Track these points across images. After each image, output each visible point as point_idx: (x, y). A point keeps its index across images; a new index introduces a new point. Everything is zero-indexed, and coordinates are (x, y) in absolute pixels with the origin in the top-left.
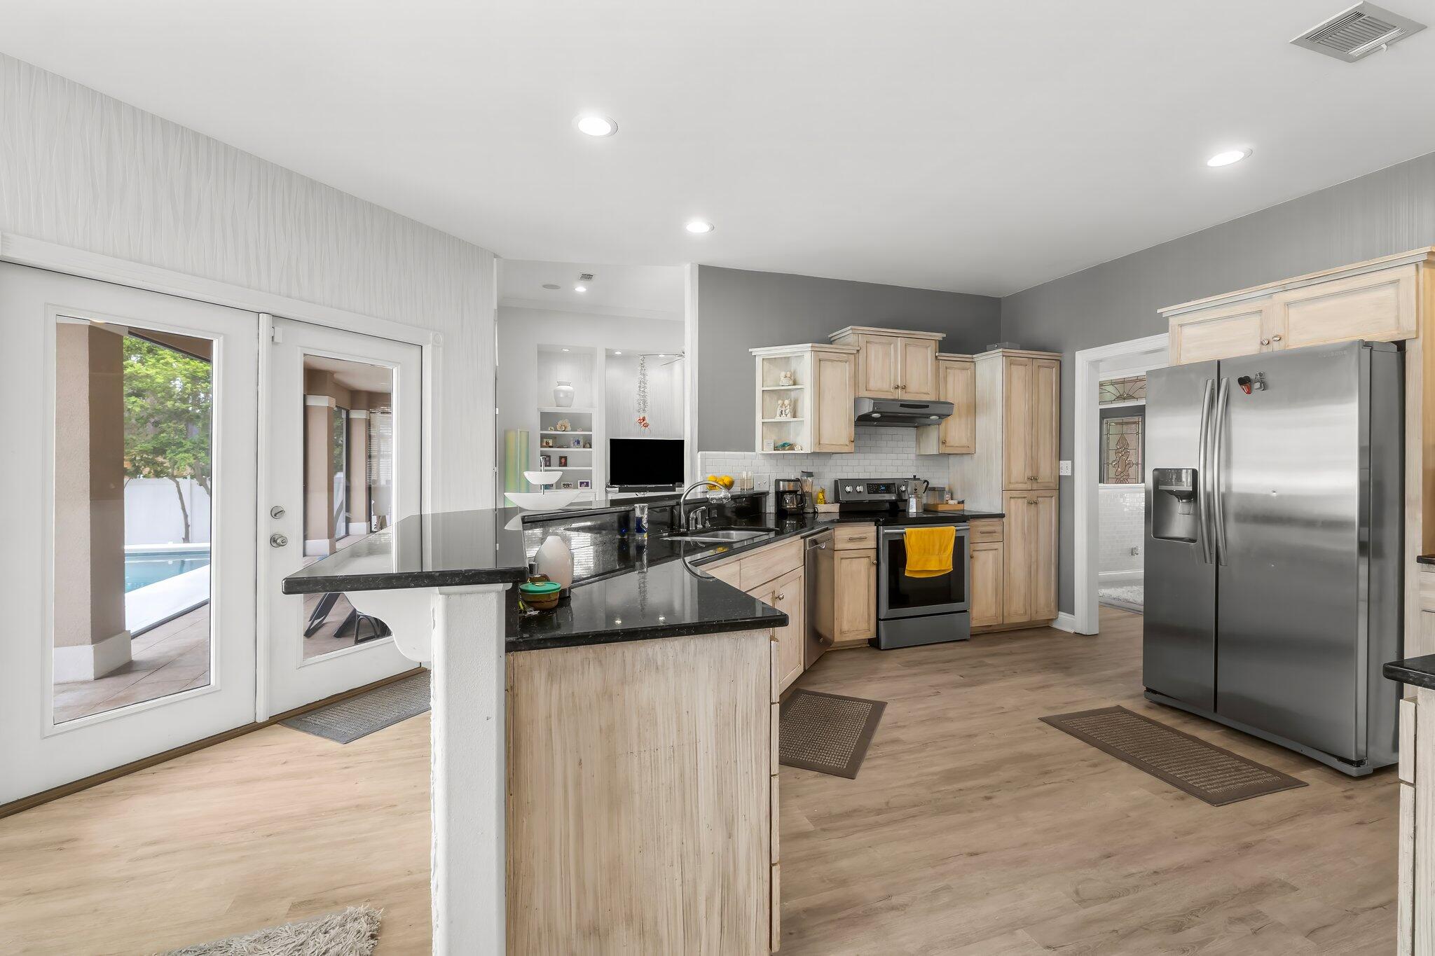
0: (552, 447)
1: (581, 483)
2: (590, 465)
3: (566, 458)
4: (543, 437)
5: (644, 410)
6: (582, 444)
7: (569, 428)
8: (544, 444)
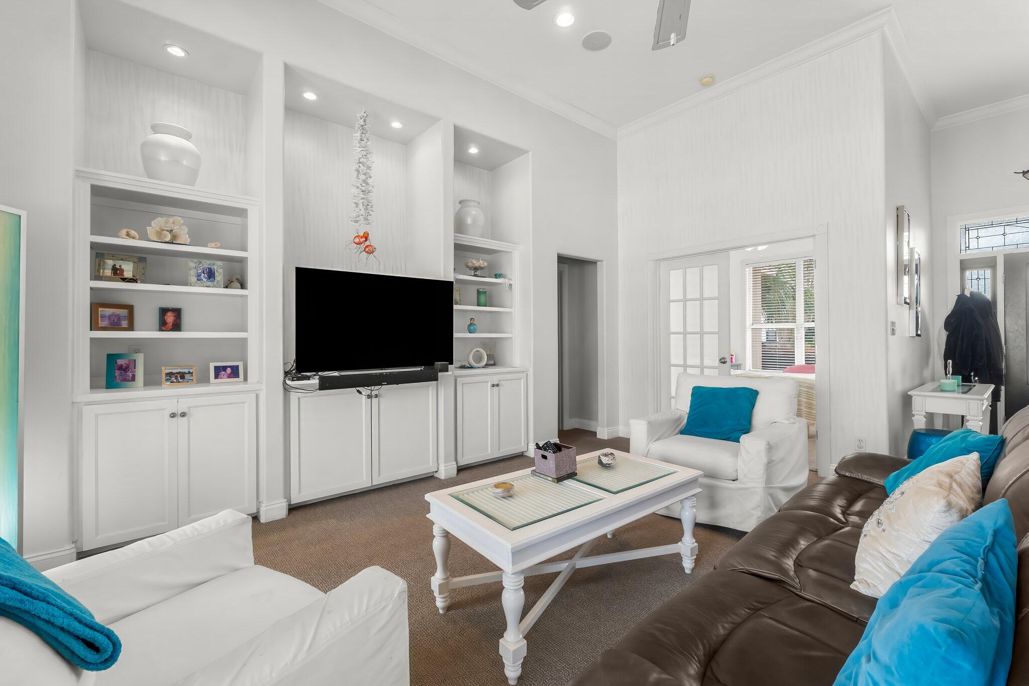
0: (133, 280)
1: (219, 371)
2: (244, 329)
3: (178, 312)
4: (99, 253)
5: (366, 219)
6: (219, 277)
7: (184, 237)
8: (108, 272)
